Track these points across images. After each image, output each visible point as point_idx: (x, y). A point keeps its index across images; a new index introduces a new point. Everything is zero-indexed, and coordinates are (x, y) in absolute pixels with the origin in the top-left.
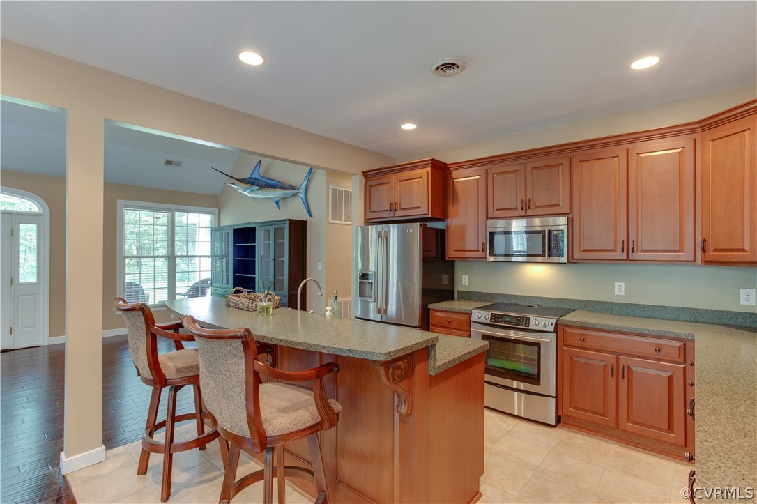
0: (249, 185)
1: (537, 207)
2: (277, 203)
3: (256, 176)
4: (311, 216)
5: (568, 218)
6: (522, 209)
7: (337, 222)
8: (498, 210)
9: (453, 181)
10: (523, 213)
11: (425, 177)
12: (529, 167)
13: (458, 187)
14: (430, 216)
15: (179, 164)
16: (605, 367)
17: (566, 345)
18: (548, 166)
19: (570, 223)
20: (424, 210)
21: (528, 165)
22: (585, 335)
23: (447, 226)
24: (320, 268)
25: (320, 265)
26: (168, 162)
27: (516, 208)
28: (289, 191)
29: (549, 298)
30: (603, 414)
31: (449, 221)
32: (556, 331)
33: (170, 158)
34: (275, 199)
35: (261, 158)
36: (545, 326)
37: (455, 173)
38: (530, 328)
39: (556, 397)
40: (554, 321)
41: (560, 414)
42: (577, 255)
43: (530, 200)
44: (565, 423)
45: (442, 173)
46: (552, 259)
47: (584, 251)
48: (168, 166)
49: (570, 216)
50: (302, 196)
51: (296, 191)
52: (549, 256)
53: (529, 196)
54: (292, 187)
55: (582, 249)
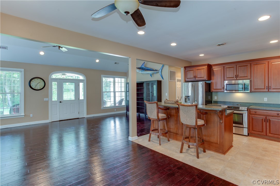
0: (141, 70)
1: (240, 77)
2: (151, 75)
3: (143, 67)
4: (163, 79)
5: (250, 80)
6: (235, 77)
7: (171, 81)
8: (227, 78)
9: (213, 70)
10: (236, 79)
11: (205, 69)
12: (238, 66)
13: (214, 71)
14: (207, 80)
15: (118, 63)
16: (262, 119)
17: (251, 114)
18: (243, 66)
19: (251, 81)
20: (205, 78)
21: (237, 65)
22: (256, 111)
23: (211, 82)
24: (167, 95)
25: (166, 94)
26: (116, 63)
27: (233, 77)
28: (155, 72)
29: (243, 103)
30: (262, 132)
31: (212, 81)
32: (247, 110)
33: (116, 62)
34: (150, 74)
35: (145, 62)
36: (244, 109)
37: (213, 67)
38: (240, 110)
39: (248, 128)
40: (247, 108)
41: (249, 133)
42: (253, 90)
43: (238, 75)
44: (250, 135)
45: (210, 67)
46: (245, 91)
47: (255, 89)
48: (115, 64)
49: (250, 79)
50: (160, 73)
51: (158, 72)
52: (244, 91)
53: (238, 74)
54: (156, 70)
55: (254, 89)
